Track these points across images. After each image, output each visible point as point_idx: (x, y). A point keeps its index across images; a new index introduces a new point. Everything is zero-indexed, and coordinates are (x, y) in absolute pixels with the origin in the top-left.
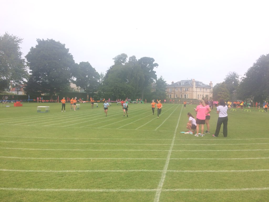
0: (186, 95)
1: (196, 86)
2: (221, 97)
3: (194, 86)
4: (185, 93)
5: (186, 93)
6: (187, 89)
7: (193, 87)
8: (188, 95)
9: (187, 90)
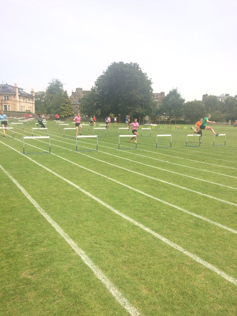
0: (6, 106)
1: (19, 94)
2: (64, 110)
3: (18, 94)
4: (5, 103)
5: (7, 103)
6: (8, 97)
7: (15, 95)
8: (9, 106)
9: (8, 99)
